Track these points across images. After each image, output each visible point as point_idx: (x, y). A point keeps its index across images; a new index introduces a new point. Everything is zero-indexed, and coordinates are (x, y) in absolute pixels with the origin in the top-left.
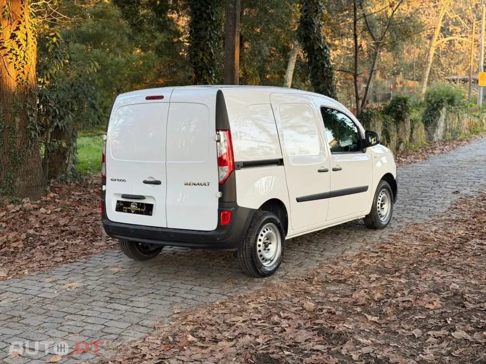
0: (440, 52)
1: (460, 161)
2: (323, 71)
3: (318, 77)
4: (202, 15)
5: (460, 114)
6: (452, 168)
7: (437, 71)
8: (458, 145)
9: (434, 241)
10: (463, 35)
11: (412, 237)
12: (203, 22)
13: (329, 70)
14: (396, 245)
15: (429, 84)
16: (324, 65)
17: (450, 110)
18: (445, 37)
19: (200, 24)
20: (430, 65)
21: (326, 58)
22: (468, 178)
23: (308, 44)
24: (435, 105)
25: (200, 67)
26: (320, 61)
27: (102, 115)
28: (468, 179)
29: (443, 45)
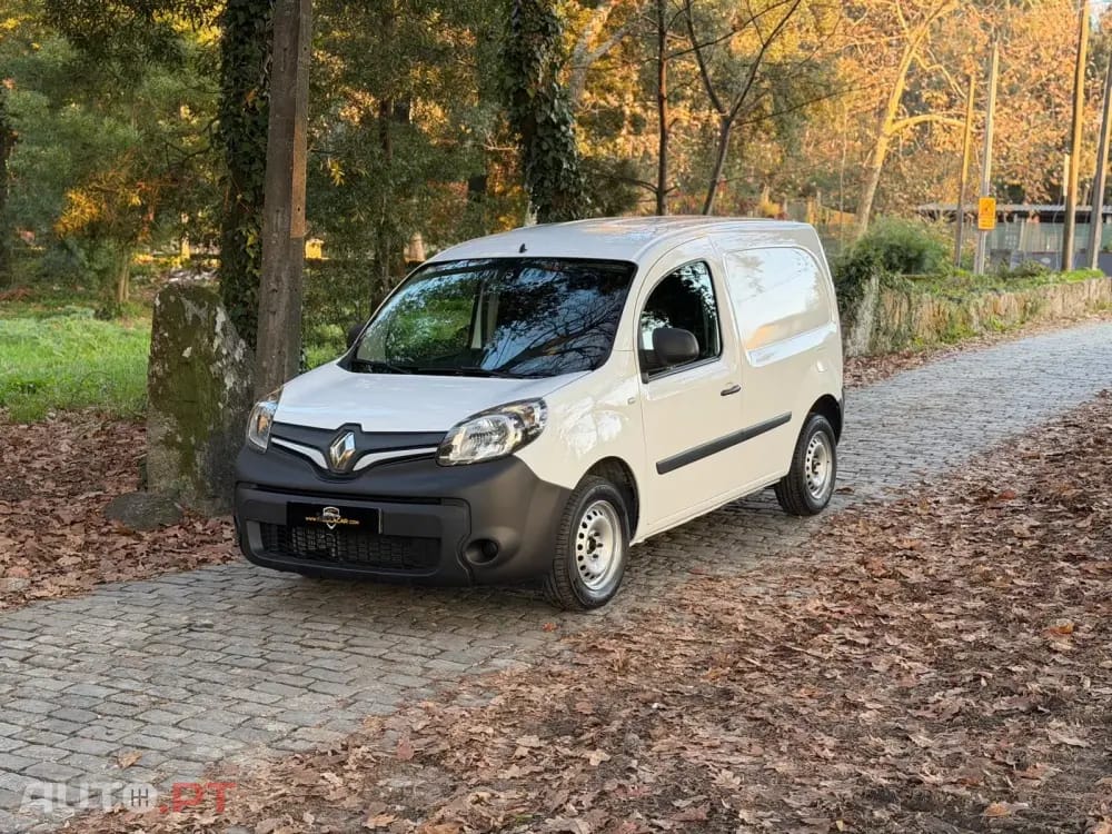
0: (901, 150)
1: (889, 407)
2: (557, 180)
3: (546, 191)
4: (253, 24)
5: (912, 294)
6: (863, 425)
7: (892, 190)
8: (898, 366)
9: (736, 630)
10: (952, 111)
11: (687, 617)
12: (254, 42)
13: (572, 176)
14: (635, 643)
15: (872, 219)
16: (561, 163)
17: (889, 283)
18: (912, 114)
19: (247, 46)
20: (876, 176)
21: (566, 145)
22: (890, 453)
23: (522, 109)
24: (854, 269)
25: (246, 154)
26: (551, 154)
27: (83, 264)
28: (888, 457)
29: (908, 133)
